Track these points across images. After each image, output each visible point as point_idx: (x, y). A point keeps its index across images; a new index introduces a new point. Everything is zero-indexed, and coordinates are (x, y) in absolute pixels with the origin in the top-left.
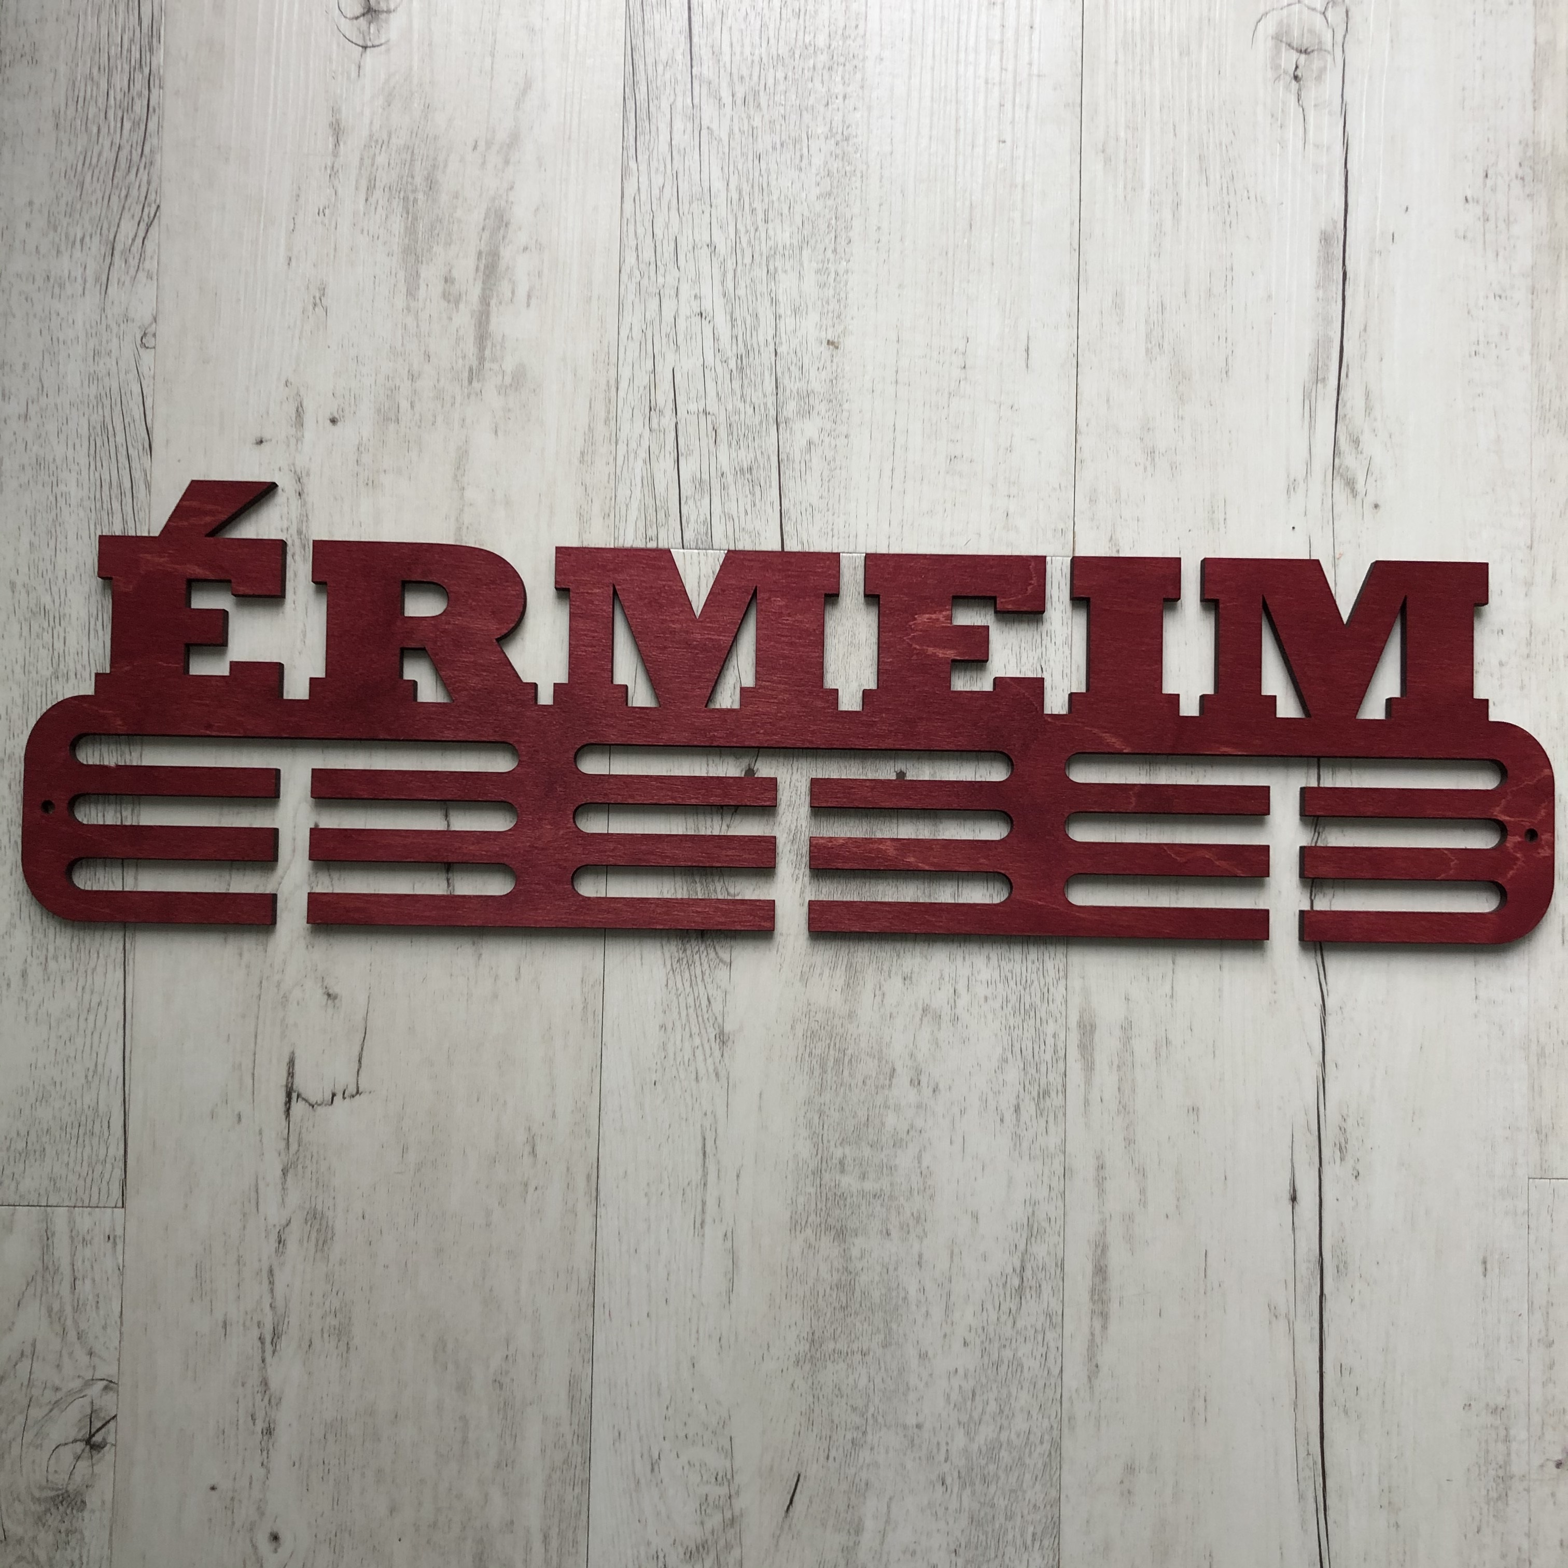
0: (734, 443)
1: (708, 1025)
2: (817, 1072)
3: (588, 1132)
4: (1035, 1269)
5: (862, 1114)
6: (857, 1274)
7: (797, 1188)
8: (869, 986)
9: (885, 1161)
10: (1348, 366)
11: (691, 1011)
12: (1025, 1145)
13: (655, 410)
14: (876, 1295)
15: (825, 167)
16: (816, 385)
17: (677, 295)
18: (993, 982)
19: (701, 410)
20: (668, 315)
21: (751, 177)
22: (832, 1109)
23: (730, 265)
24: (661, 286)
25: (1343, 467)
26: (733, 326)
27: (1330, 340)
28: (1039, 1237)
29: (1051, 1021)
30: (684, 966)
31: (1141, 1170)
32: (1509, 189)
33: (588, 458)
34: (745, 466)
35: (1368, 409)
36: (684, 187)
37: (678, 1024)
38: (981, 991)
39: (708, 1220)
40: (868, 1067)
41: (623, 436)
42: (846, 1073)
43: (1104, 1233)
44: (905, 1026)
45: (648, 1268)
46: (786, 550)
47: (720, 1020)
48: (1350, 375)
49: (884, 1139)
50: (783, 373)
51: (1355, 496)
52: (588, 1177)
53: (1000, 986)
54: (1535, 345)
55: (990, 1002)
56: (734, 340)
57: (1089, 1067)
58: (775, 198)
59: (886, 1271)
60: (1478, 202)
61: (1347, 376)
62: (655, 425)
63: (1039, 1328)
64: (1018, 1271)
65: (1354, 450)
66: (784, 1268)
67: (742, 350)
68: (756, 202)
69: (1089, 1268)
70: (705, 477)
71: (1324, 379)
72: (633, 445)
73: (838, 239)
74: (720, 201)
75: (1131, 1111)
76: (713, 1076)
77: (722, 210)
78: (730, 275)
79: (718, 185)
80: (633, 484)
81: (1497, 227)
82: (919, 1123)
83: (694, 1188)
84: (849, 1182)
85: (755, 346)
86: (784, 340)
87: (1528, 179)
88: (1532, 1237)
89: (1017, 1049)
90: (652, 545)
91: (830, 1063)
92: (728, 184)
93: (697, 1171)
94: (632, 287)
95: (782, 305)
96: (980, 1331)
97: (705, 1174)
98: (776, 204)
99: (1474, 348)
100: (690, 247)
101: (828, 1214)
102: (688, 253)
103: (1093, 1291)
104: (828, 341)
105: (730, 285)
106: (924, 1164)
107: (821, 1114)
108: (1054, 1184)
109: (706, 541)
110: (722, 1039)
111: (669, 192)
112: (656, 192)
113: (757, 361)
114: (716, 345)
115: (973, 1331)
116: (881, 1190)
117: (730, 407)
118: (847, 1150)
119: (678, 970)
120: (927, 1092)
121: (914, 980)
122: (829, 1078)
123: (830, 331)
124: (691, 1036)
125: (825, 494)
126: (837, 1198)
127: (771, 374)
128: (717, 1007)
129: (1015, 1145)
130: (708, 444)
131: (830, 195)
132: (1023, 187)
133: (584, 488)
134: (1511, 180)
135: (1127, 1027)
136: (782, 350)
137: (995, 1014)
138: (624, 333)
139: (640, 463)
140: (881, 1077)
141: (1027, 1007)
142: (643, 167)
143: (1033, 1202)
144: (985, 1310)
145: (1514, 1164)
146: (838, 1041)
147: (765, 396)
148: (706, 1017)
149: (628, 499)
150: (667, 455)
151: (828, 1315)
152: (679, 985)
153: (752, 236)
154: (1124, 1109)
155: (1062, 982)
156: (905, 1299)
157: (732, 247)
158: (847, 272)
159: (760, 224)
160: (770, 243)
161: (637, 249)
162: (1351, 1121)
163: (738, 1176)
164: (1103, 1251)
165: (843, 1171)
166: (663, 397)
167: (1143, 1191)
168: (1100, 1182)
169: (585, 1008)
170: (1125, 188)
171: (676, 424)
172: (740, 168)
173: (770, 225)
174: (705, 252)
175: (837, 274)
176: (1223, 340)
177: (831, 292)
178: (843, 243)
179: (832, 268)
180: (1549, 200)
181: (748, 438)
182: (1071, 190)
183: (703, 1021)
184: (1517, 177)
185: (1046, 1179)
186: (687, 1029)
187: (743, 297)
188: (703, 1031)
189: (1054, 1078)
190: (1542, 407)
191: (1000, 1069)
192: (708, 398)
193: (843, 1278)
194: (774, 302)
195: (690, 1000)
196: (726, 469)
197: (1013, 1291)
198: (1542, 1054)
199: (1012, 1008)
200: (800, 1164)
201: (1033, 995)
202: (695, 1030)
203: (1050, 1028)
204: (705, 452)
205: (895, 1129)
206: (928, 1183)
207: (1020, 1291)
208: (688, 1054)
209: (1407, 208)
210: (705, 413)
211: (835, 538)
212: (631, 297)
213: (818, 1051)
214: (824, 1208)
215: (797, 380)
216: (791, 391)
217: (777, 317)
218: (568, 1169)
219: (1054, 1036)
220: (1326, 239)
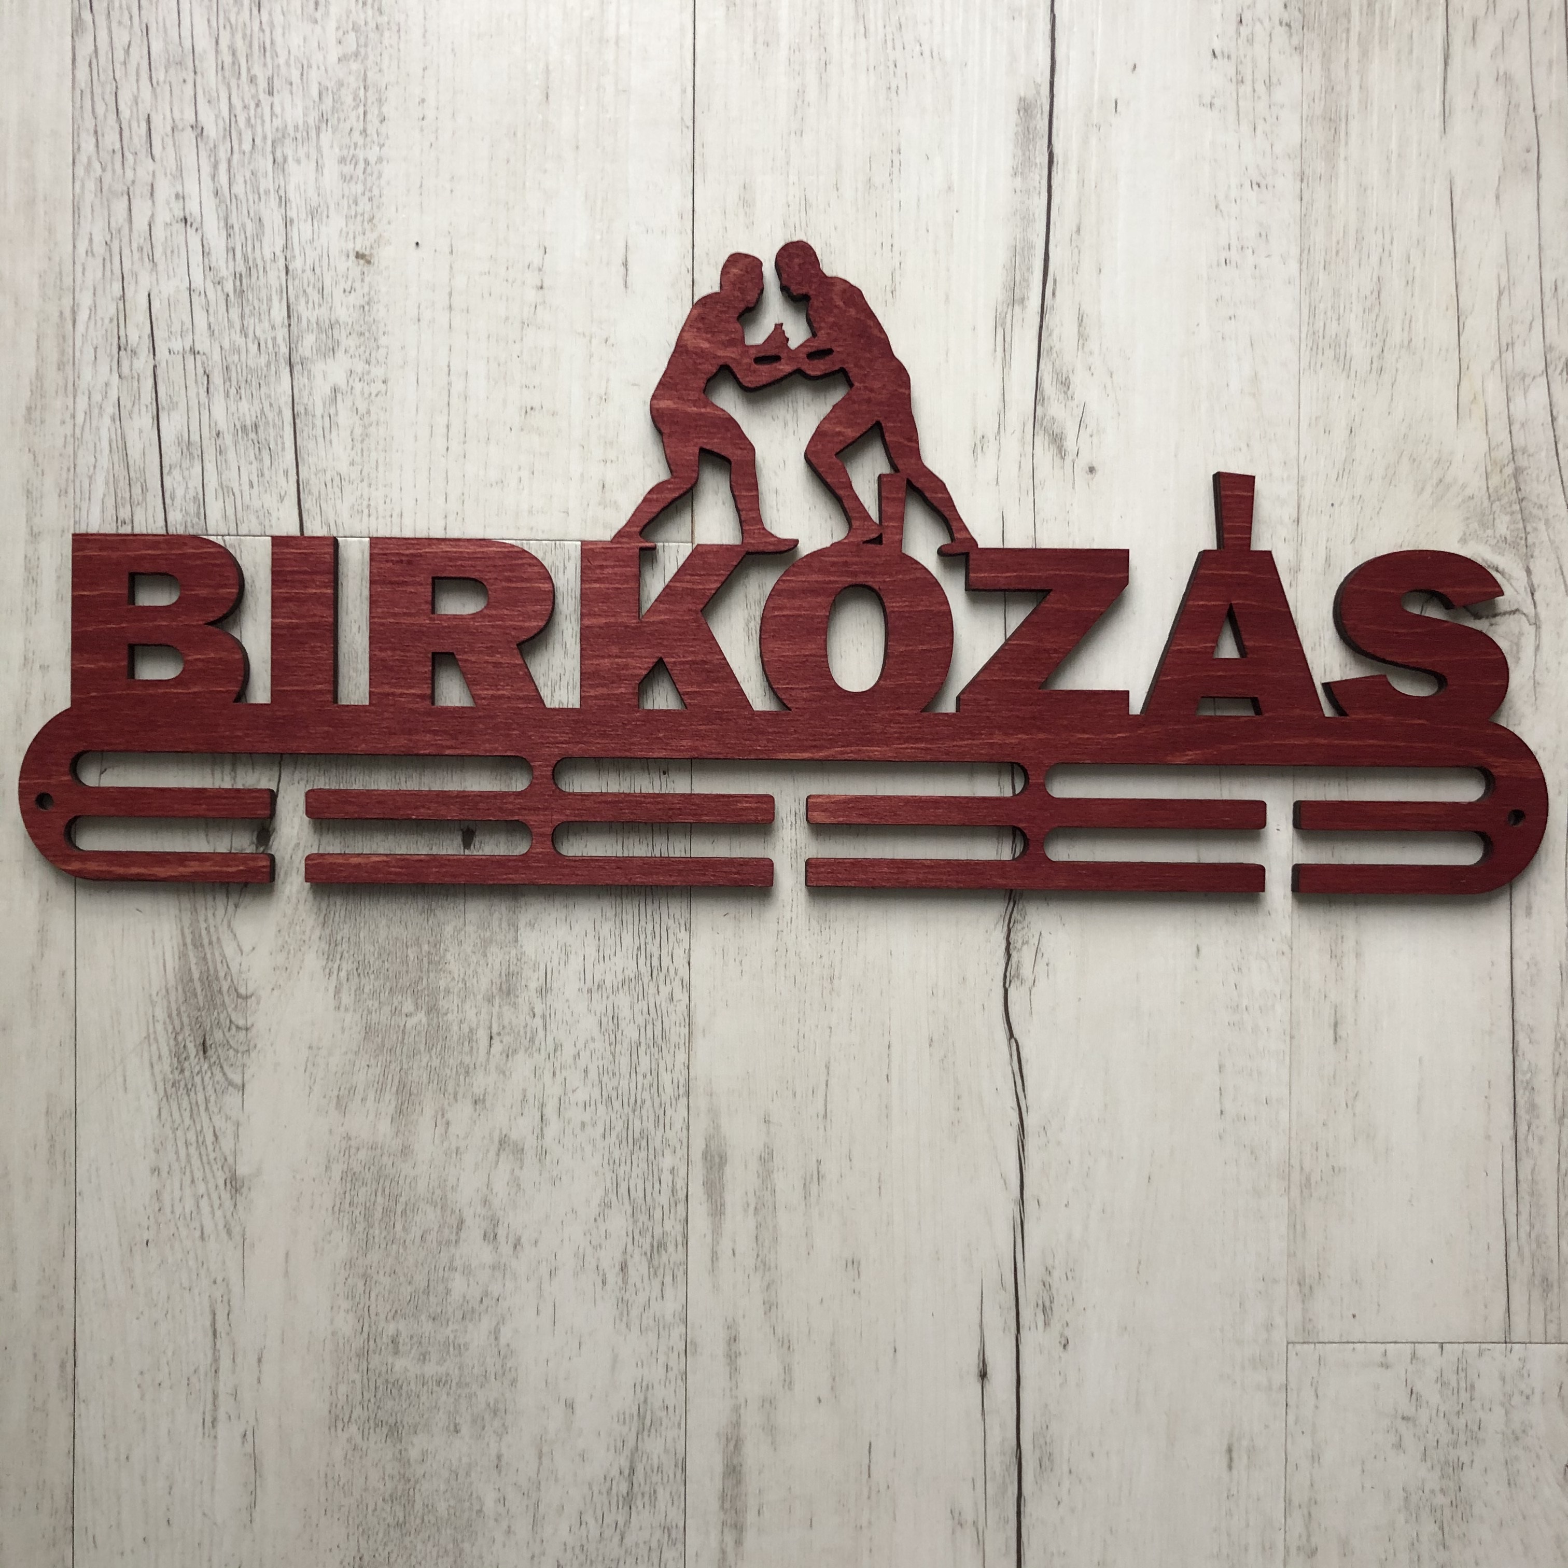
0: (233, 391)
1: (215, 1167)
2: (360, 1228)
3: (61, 1308)
4: (649, 1471)
5: (420, 1280)
6: (417, 1482)
7: (338, 1374)
8: (429, 1112)
9: (452, 1337)
10: (1055, 281)
11: (192, 1150)
12: (634, 1313)
13: (125, 349)
14: (442, 1507)
15: (348, 17)
16: (343, 313)
17: (152, 194)
18: (593, 1103)
19: (187, 348)
20: (141, 223)
21: (248, 32)
22: (381, 1273)
23: (223, 154)
24: (129, 183)
25: (1048, 417)
26: (228, 236)
27: (1031, 247)
28: (653, 1431)
29: (668, 1152)
30: (182, 1091)
31: (786, 1341)
32: (1271, 40)
33: (36, 415)
34: (248, 423)
35: (1082, 337)
36: (156, 47)
37: (176, 1166)
38: (575, 1115)
39: (222, 1415)
40: (429, 1217)
41: (83, 385)
42: (399, 1227)
43: (737, 1425)
44: (476, 1164)
45: (144, 1480)
46: (306, 535)
47: (230, 1159)
48: (1057, 293)
49: (450, 1310)
50: (297, 297)
51: (1063, 458)
52: (63, 1366)
53: (601, 1109)
54: (1305, 251)
55: (589, 1128)
56: (231, 255)
57: (717, 1210)
58: (281, 60)
59: (454, 1476)
60: (1229, 57)
61: (1054, 294)
62: (125, 370)
63: (654, 1545)
64: (626, 1472)
65: (1062, 396)
66: (322, 1475)
67: (241, 268)
68: (256, 66)
69: (719, 1469)
70: (195, 437)
71: (1022, 300)
72: (97, 397)
73: (369, 116)
74: (208, 65)
75: (773, 1265)
76: (223, 1234)
77: (210, 77)
78: (223, 167)
79: (204, 43)
80: (98, 449)
81: (1254, 91)
82: (495, 1289)
83: (202, 1378)
84: (405, 1365)
85: (259, 262)
86: (297, 252)
87: (1296, 25)
88: (1291, 1418)
89: (623, 1189)
90: (126, 530)
91: (378, 1215)
92: (217, 42)
93: (205, 1355)
94: (91, 185)
95: (294, 205)
96: (577, 1551)
97: (216, 1360)
98: (283, 70)
99: (1224, 255)
100: (169, 129)
101: (379, 1407)
102: (166, 139)
103: (723, 1498)
104: (357, 253)
105: (223, 178)
106: (503, 1341)
107: (366, 1278)
108: (673, 1363)
109: (198, 524)
110: (235, 1185)
111: (138, 54)
112: (120, 55)
113: (262, 280)
114: (206, 260)
115: (569, 1551)
116: (448, 1375)
117: (226, 345)
118: (402, 1325)
119: (173, 1096)
120: (506, 1249)
121: (488, 1104)
122: (377, 1232)
123: (359, 239)
124: (193, 1181)
125: (358, 459)
126: (390, 1386)
127: (281, 299)
128: (227, 1144)
129: (622, 1314)
130: (198, 394)
131: (356, 56)
132: (617, 43)
133: (31, 456)
134: (1273, 28)
135: (767, 1158)
136: (296, 265)
137: (594, 1146)
138: (82, 247)
139: (107, 420)
140: (446, 1231)
141: (637, 1135)
142: (101, 21)
143: (644, 1384)
144: (584, 1524)
145: (1269, 1326)
146: (387, 1184)
147: (273, 327)
148: (212, 1155)
149: (92, 468)
150: (144, 409)
151: (381, 1535)
152: (176, 1115)
153: (252, 112)
154: (763, 1265)
155: (683, 1101)
156: (480, 1511)
157: (225, 130)
158: (380, 160)
159: (263, 97)
160: (277, 122)
161: (96, 132)
162: (1056, 1274)
163: (260, 1360)
164: (736, 1446)
165: (396, 1352)
166: (136, 333)
167: (787, 1369)
168: (732, 1358)
169: (52, 1146)
170: (755, 42)
171: (155, 367)
172: (233, 20)
173: (277, 99)
174: (188, 136)
175: (367, 163)
176: (887, 247)
177: (360, 188)
178: (376, 122)
179: (361, 155)
180: (1324, 55)
181: (251, 385)
182: (682, 47)
183: (209, 1163)
184: (1281, 23)
185: (662, 1359)
186: (188, 1173)
187: (242, 196)
188: (209, 1175)
189: (672, 1227)
190: (1314, 333)
191: (601, 1216)
192: (197, 331)
193: (400, 1487)
194: (283, 201)
195: (191, 1136)
196: (222, 425)
197: (621, 1498)
198: (1307, 1184)
199: (617, 1137)
200: (341, 1345)
201: (645, 1118)
202: (198, 1175)
203: (667, 1162)
204: (194, 404)
205: (465, 1297)
206: (508, 1365)
207: (629, 1500)
208: (189, 1204)
209: (1135, 67)
210: (194, 352)
211: (373, 518)
212: (89, 197)
213: (361, 1199)
214: (373, 1400)
215: (316, 306)
216: (309, 321)
217: (288, 223)
218: (35, 1355)
219: (672, 1171)
220: (1025, 108)
